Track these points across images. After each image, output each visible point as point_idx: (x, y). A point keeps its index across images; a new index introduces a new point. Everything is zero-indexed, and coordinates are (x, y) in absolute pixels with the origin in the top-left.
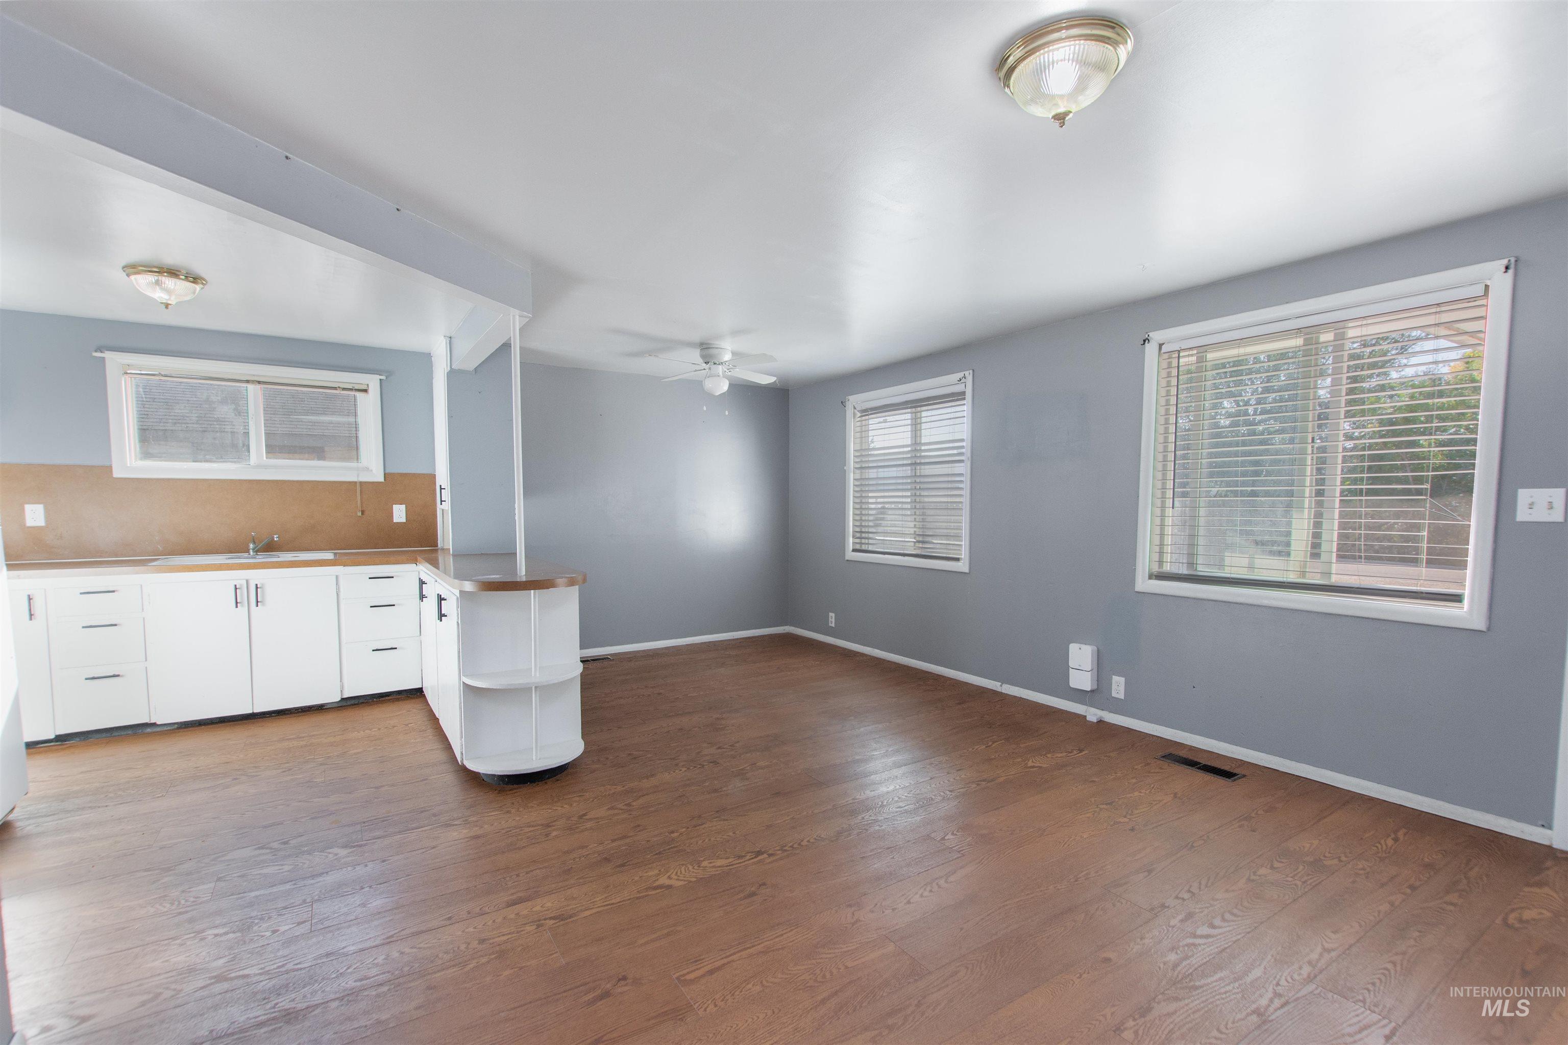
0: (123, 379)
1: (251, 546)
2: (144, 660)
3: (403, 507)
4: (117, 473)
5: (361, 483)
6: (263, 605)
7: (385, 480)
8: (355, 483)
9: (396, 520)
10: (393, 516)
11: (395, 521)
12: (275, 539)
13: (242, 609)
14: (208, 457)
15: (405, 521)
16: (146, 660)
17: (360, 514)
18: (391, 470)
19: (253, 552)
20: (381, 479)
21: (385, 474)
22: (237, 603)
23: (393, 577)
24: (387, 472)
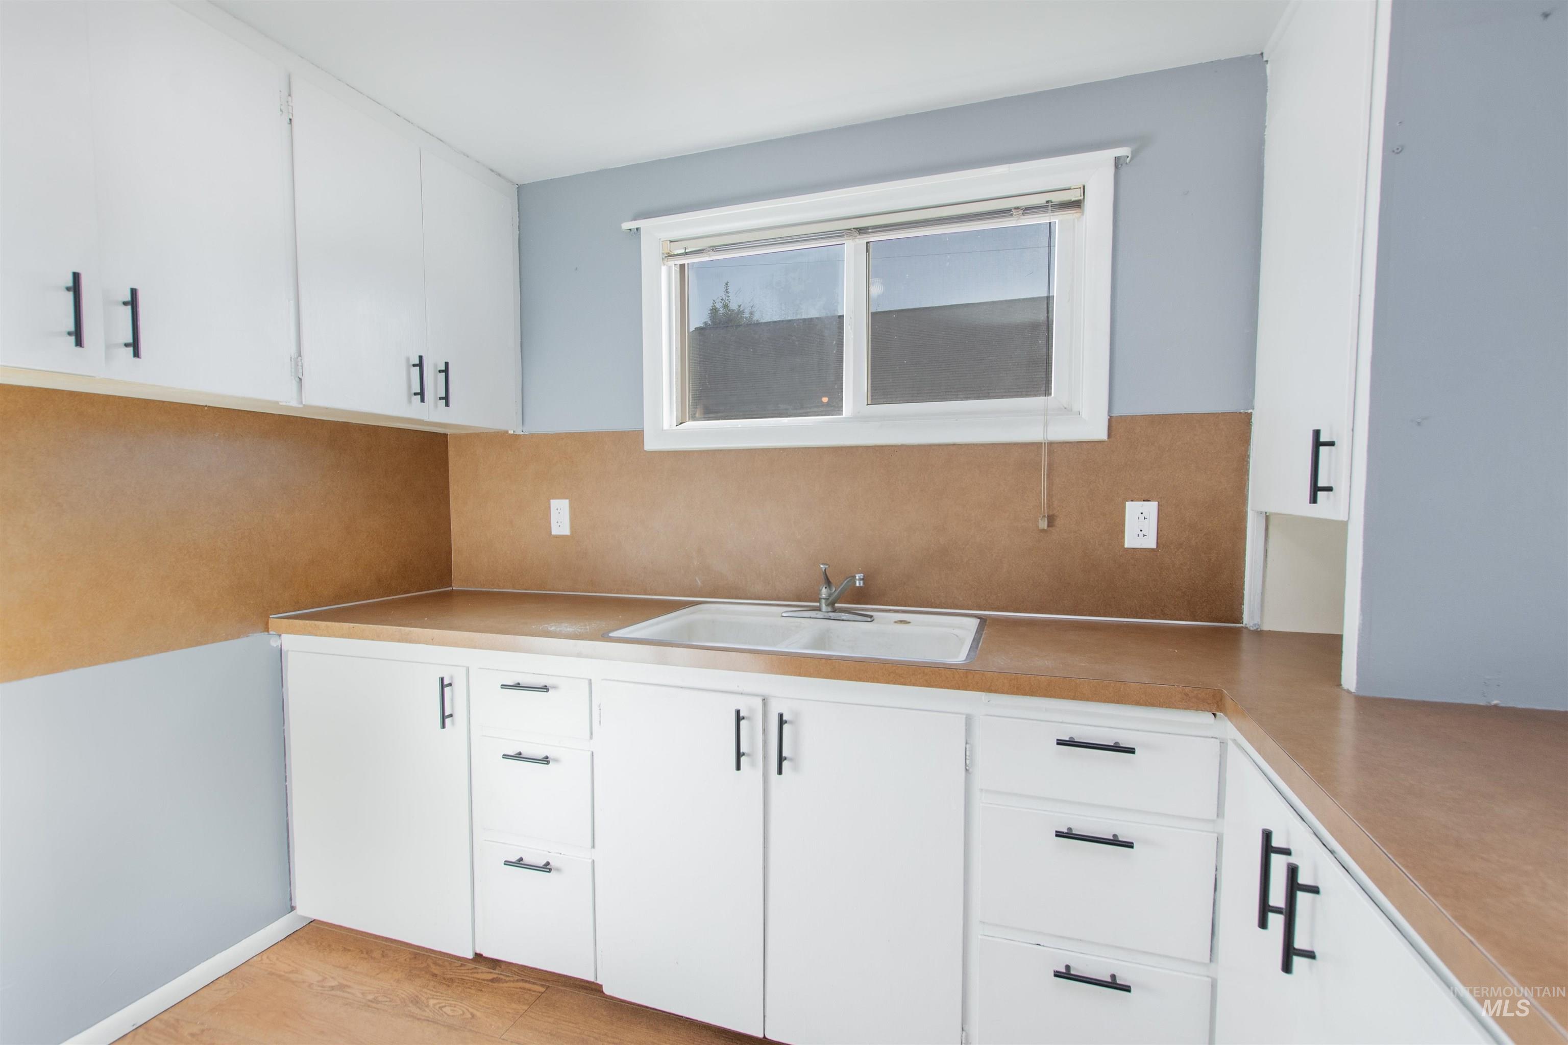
0: (664, 269)
1: (824, 592)
2: (590, 844)
3: (1151, 508)
4: (650, 444)
5: (1051, 444)
6: (796, 769)
7: (1109, 436)
8: (1037, 445)
9: (1132, 540)
10: (1123, 532)
11: (1126, 546)
12: (858, 584)
13: (751, 771)
14: (782, 406)
15: (1154, 546)
16: (593, 847)
17: (1043, 524)
18: (1121, 410)
19: (827, 605)
20: (1100, 433)
21: (1110, 421)
22: (739, 755)
23: (1131, 751)
24: (1115, 413)
